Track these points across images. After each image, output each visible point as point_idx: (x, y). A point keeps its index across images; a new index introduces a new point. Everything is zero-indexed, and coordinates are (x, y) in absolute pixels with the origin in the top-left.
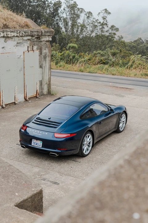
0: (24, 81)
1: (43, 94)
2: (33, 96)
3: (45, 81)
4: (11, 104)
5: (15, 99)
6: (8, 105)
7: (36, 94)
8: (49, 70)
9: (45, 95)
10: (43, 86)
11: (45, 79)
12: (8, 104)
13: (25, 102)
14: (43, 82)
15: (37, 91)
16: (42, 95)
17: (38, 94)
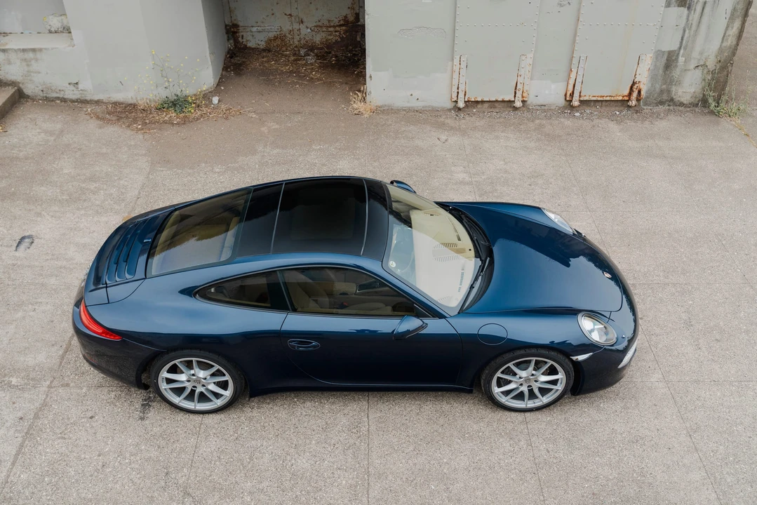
0: (574, 41)
1: (672, 100)
2: (608, 99)
3: (695, 54)
4: (497, 104)
5: (515, 93)
6: (486, 105)
7: (627, 92)
8: (732, 18)
9: (682, 104)
10: (676, 73)
11: (698, 48)
12: (483, 102)
13: (565, 108)
14: (681, 59)
15: (634, 83)
16: (662, 103)
17: (635, 94)
